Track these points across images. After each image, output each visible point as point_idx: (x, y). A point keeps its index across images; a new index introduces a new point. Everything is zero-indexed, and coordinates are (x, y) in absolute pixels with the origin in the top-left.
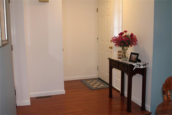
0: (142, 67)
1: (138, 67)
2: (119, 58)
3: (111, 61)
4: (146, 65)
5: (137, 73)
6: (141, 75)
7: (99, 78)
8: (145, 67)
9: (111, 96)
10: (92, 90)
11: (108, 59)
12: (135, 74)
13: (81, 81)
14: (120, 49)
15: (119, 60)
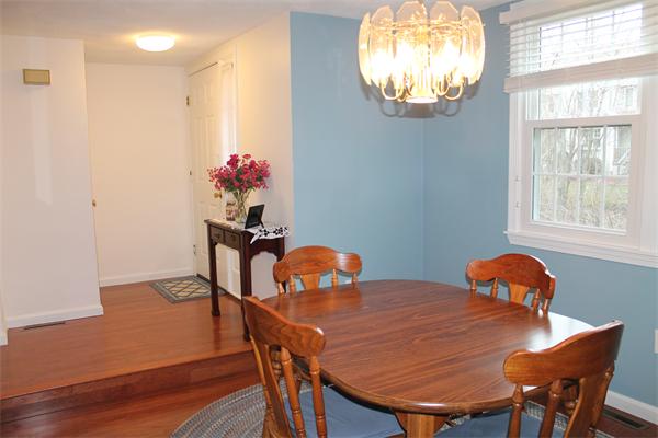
0: (272, 236)
1: (264, 237)
2: (229, 219)
3: (211, 226)
4: (281, 231)
5: (263, 250)
6: (273, 255)
7: (199, 275)
8: (279, 236)
9: (216, 312)
10: (175, 302)
11: (206, 221)
12: (258, 253)
13: (151, 284)
14: (229, 196)
15: (229, 223)
